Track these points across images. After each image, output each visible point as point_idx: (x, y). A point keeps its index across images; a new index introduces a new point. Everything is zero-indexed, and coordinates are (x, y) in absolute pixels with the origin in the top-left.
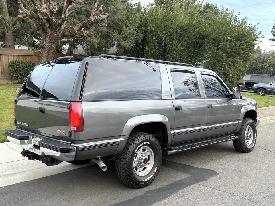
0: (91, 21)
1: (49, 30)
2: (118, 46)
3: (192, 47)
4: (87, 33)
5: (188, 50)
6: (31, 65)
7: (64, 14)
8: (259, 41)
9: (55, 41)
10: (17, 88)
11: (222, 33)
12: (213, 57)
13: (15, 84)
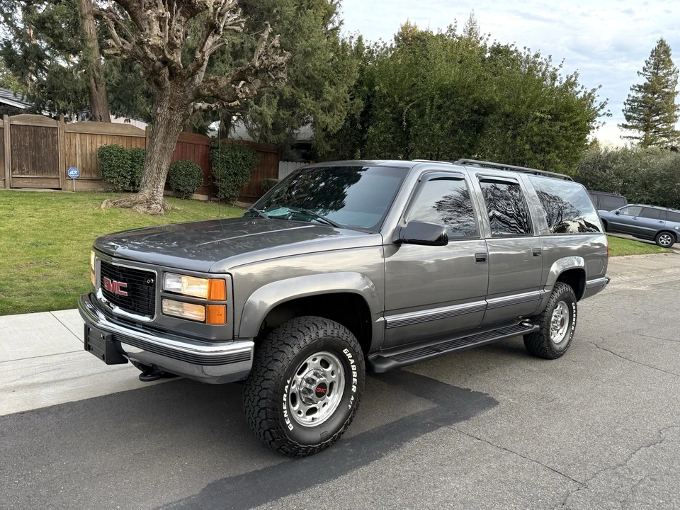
0: (254, 67)
1: (168, 83)
2: (314, 124)
3: (462, 129)
4: (245, 92)
5: (454, 136)
6: (140, 157)
7: (200, 52)
8: (600, 122)
9: (182, 107)
10: (104, 200)
11: (523, 102)
12: (503, 152)
13: (108, 192)
